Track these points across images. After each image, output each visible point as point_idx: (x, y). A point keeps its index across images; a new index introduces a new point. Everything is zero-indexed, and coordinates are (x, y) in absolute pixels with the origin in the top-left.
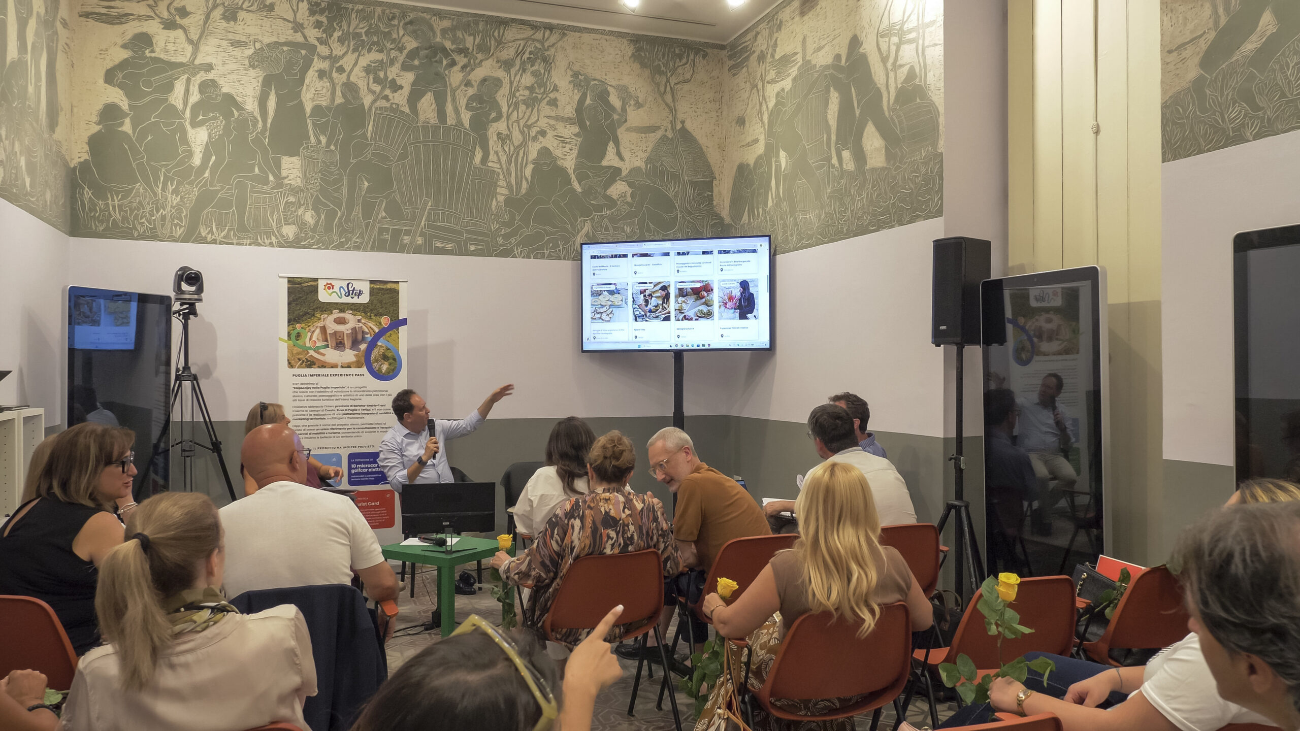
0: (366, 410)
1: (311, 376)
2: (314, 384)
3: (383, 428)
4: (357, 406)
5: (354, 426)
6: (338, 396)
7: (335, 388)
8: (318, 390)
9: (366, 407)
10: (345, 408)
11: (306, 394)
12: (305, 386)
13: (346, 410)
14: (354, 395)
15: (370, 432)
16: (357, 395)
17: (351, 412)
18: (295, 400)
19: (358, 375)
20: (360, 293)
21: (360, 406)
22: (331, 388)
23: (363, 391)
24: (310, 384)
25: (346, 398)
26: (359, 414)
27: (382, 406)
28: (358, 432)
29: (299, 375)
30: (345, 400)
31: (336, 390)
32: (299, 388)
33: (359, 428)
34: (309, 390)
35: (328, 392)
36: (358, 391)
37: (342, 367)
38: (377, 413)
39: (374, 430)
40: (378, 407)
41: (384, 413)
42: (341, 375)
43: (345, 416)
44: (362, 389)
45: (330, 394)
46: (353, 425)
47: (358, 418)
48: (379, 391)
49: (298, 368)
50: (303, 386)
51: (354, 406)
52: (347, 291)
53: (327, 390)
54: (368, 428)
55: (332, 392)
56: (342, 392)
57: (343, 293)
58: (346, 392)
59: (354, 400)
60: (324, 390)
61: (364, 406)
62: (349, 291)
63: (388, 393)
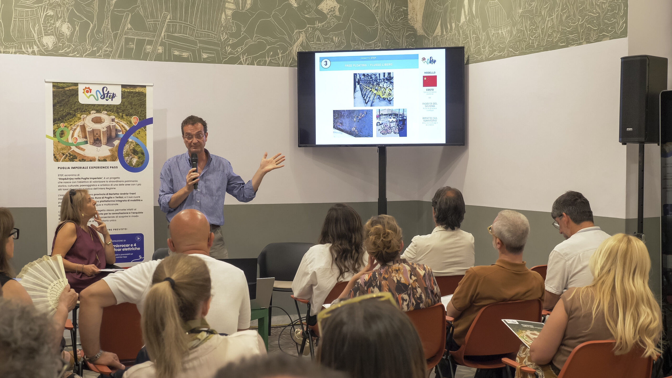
0: (120, 197)
1: (73, 168)
2: (76, 175)
3: (133, 213)
4: (112, 194)
5: (110, 212)
6: (96, 185)
7: (94, 179)
8: (79, 180)
9: (120, 195)
10: (101, 196)
11: (70, 184)
12: (69, 177)
13: (103, 198)
14: (109, 185)
15: (123, 217)
16: (112, 185)
17: (106, 199)
18: (61, 189)
19: (113, 167)
20: (114, 96)
21: (115, 194)
22: (90, 178)
23: (117, 181)
24: (72, 175)
25: (103, 187)
26: (114, 201)
27: (133, 194)
28: (113, 217)
29: (63, 168)
30: (102, 189)
31: (95, 180)
32: (64, 179)
33: (114, 214)
34: (72, 181)
35: (88, 182)
36: (113, 182)
37: (99, 160)
38: (129, 201)
39: (126, 215)
40: (129, 195)
41: (135, 200)
42: (98, 167)
43: (102, 203)
44: (116, 180)
45: (89, 184)
46: (109, 210)
47: (113, 205)
48: (130, 181)
49: (62, 161)
50: (66, 177)
51: (110, 194)
52: (102, 94)
53: (87, 180)
54: (121, 213)
55: (91, 182)
56: (99, 182)
57: (99, 96)
58: (103, 182)
59: (110, 189)
60: (84, 180)
61: (118, 194)
62: (104, 94)
63: (137, 183)
